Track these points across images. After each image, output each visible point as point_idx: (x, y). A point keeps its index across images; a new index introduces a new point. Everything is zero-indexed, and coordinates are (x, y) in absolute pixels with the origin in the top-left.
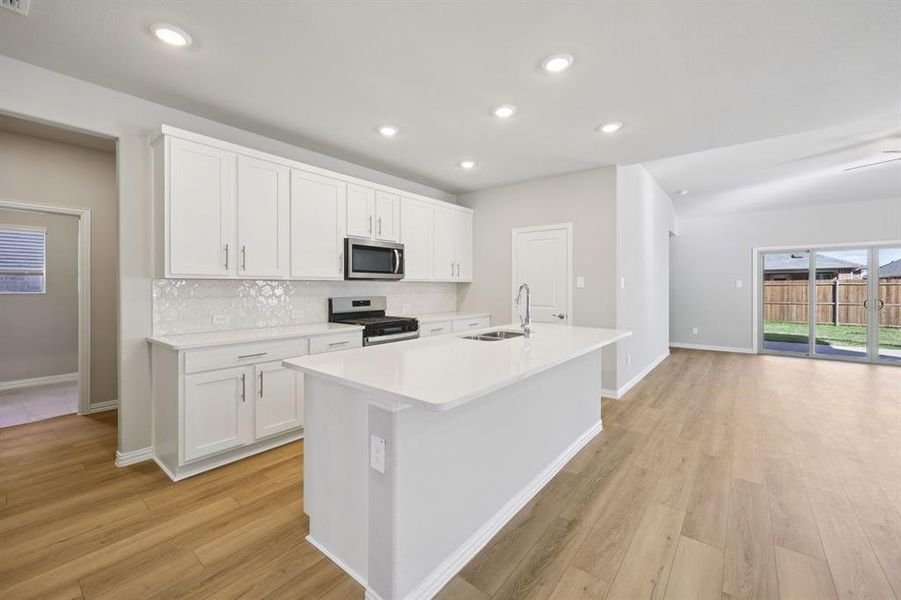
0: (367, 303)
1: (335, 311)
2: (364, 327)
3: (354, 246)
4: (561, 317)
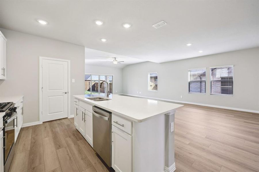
4: (66, 93)
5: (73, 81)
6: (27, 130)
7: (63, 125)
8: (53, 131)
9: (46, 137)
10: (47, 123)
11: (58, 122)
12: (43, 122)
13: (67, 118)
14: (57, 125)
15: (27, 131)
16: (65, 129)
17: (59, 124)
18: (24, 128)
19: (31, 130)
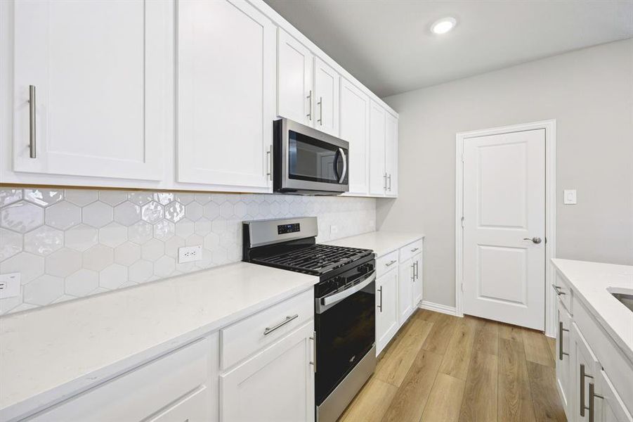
0: (295, 228)
1: (254, 243)
2: (316, 280)
3: (293, 135)
4: (535, 241)
5: (571, 197)
6: (425, 320)
7: (515, 354)
8: (476, 362)
9: (449, 374)
10: (473, 323)
11: (506, 334)
12: (465, 315)
13: (541, 332)
14: (496, 345)
15: (424, 322)
16: (518, 379)
17: (504, 342)
18: (424, 310)
19: (432, 324)
